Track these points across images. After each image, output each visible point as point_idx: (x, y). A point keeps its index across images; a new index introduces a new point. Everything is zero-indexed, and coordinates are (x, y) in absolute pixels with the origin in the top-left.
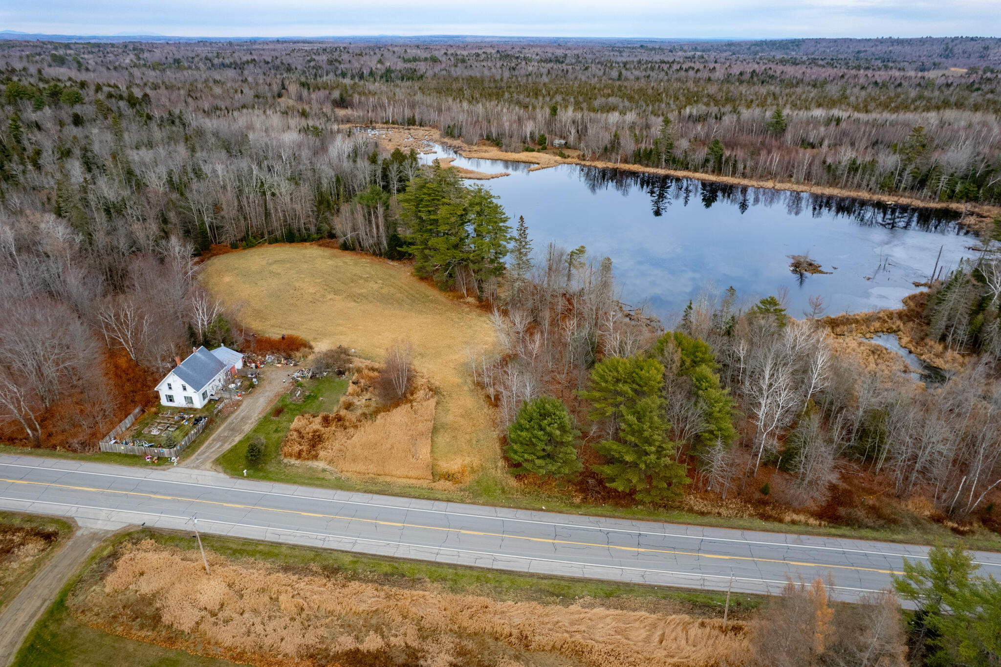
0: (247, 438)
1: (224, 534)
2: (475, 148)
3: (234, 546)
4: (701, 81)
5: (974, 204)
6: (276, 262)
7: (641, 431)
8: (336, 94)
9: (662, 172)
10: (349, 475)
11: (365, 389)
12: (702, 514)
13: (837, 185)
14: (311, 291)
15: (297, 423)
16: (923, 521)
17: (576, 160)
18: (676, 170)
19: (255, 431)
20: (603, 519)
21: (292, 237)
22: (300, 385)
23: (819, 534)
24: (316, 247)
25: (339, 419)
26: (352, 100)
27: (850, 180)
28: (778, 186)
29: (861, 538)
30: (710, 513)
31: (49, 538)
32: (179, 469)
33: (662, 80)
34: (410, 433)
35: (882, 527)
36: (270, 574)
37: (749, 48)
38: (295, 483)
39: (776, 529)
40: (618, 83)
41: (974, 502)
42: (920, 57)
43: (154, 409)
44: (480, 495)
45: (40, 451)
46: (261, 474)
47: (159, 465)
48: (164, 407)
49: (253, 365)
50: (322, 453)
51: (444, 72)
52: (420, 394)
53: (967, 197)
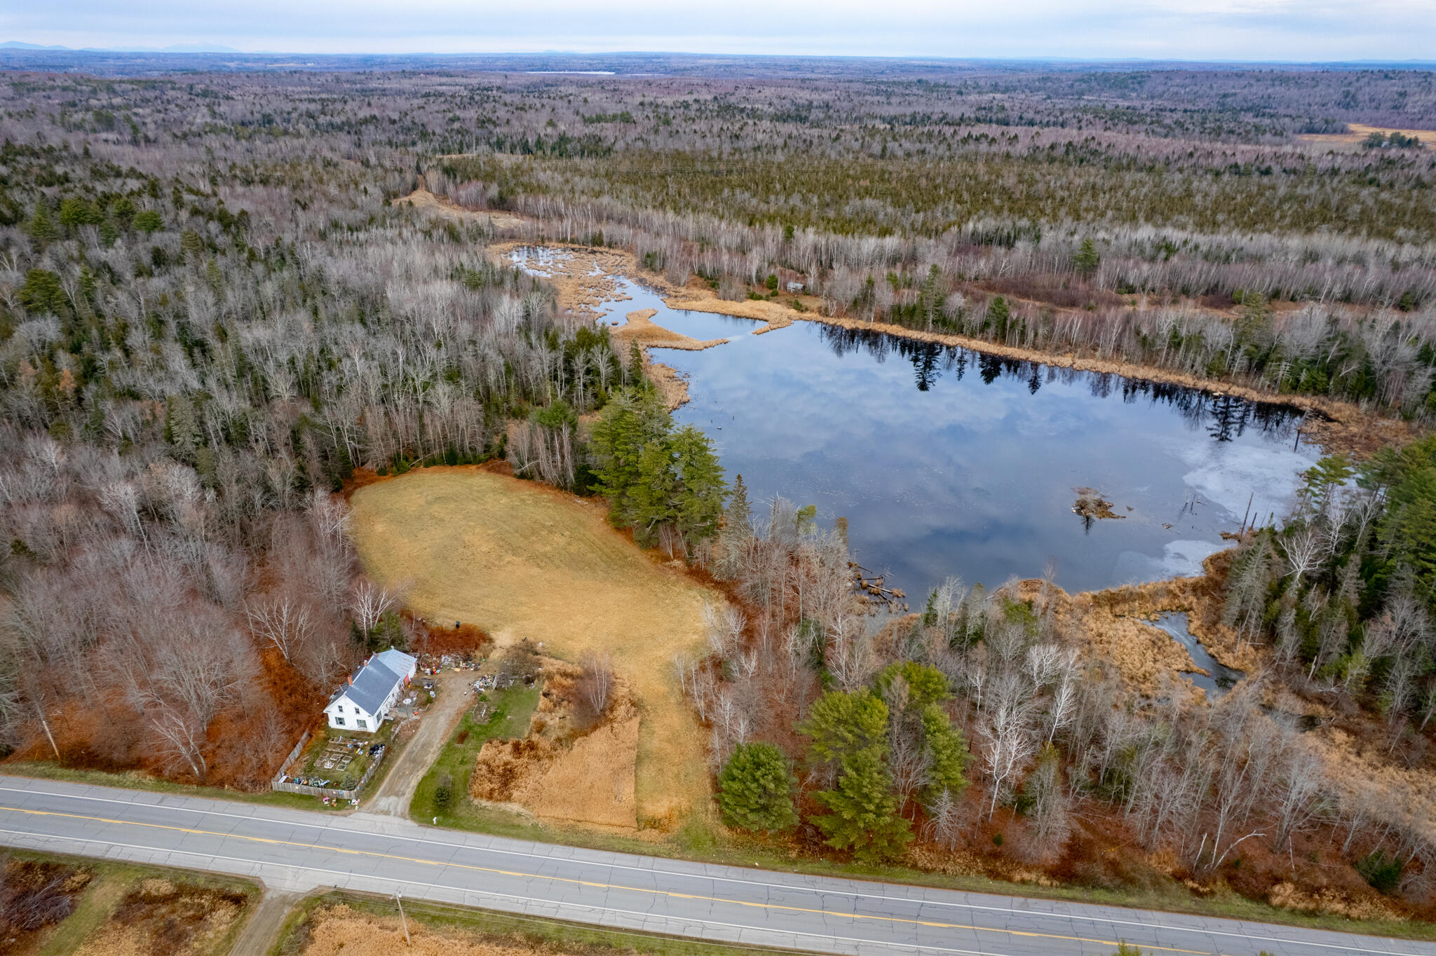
0: (432, 774)
1: (419, 897)
2: (683, 291)
3: (433, 912)
4: (997, 160)
5: (1322, 399)
6: (438, 499)
7: (860, 786)
8: (494, 191)
9: (927, 337)
10: (546, 820)
11: (557, 704)
12: (927, 871)
13: (1155, 362)
14: (484, 549)
15: (485, 752)
16: (1163, 880)
17: (816, 316)
18: (946, 334)
19: (439, 762)
20: (819, 878)
21: (454, 458)
22: (484, 699)
23: (1048, 897)
24: (484, 473)
25: (532, 746)
26: (515, 201)
27: (1170, 358)
28: (1079, 363)
29: (1092, 902)
30: (934, 870)
31: (237, 900)
32: (362, 815)
33: (941, 158)
34: (611, 766)
35: (1118, 887)
36: (472, 946)
37: (1072, 86)
38: (489, 832)
39: (1003, 891)
40: (880, 164)
41: (1217, 858)
42: (1310, 105)
43: (322, 734)
44: (689, 847)
45: (207, 790)
46: (451, 821)
47: (339, 809)
48: (333, 730)
49: (428, 670)
50: (516, 794)
51: (640, 144)
52: (621, 711)
53: (1315, 388)
